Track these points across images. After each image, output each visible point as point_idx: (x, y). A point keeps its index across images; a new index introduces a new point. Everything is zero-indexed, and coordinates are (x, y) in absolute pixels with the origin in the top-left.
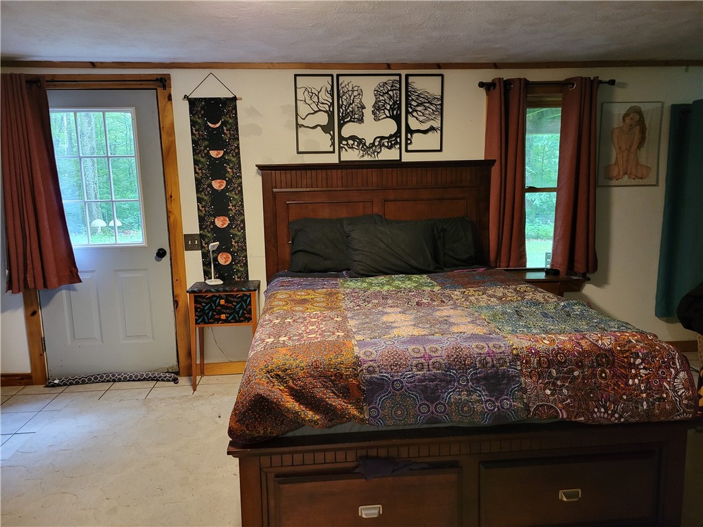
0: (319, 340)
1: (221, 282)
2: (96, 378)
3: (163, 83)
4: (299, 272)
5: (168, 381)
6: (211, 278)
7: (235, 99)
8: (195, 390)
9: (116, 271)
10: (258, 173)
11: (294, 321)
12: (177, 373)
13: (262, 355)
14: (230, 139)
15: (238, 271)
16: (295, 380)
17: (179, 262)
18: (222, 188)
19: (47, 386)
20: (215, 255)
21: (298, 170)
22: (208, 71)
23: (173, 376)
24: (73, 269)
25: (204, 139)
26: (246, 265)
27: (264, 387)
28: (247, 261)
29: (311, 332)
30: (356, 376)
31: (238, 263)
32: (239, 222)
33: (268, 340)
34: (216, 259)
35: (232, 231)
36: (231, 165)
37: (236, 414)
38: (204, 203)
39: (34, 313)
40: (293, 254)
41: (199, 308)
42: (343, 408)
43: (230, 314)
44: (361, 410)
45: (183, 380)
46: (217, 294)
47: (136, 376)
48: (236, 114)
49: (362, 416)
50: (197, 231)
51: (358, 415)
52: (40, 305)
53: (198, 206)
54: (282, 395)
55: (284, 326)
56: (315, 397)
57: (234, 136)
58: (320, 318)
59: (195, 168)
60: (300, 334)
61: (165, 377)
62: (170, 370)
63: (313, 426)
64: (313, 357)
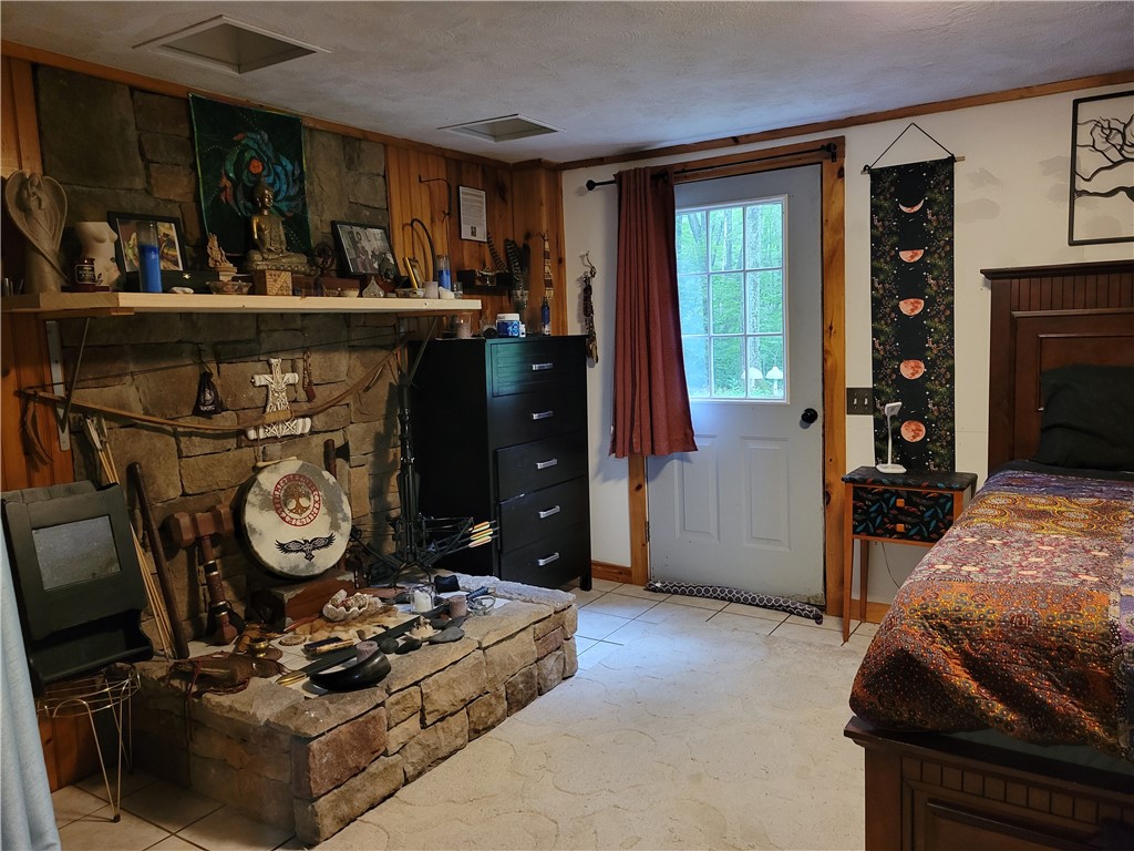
0: (1038, 581)
1: (904, 470)
2: (707, 591)
3: (832, 151)
4: (1055, 464)
5: (807, 617)
6: (886, 462)
7: (952, 160)
8: (846, 640)
9: (744, 438)
10: (985, 285)
11: (1005, 544)
12: (823, 608)
13: (920, 587)
14: (936, 229)
15: (936, 454)
16: (975, 640)
17: (836, 431)
18: (917, 312)
19: (647, 589)
20: (897, 424)
21: (1069, 274)
22: (907, 121)
23: (816, 611)
24: (688, 431)
25: (892, 233)
26: (951, 444)
27: (913, 639)
28: (953, 438)
29: (1030, 567)
30: (1104, 660)
31: (936, 440)
32: (943, 371)
33: (941, 567)
34: (897, 432)
35: (929, 385)
36: (936, 273)
37: (863, 675)
38: (883, 338)
39: (639, 487)
40: (1045, 430)
41: (860, 507)
42: (1069, 715)
43: (914, 525)
44: (1112, 728)
45: (830, 622)
46: (893, 489)
47: (761, 600)
48: (952, 185)
49: (1111, 740)
50: (870, 385)
51: (1102, 734)
52: (646, 478)
53: (873, 341)
54: (945, 661)
55: (981, 548)
56: (1011, 679)
57: (945, 223)
58: (1063, 547)
59: (872, 281)
60: (1006, 567)
61: (803, 610)
62: (812, 602)
63: (1003, 732)
64: (1016, 608)
